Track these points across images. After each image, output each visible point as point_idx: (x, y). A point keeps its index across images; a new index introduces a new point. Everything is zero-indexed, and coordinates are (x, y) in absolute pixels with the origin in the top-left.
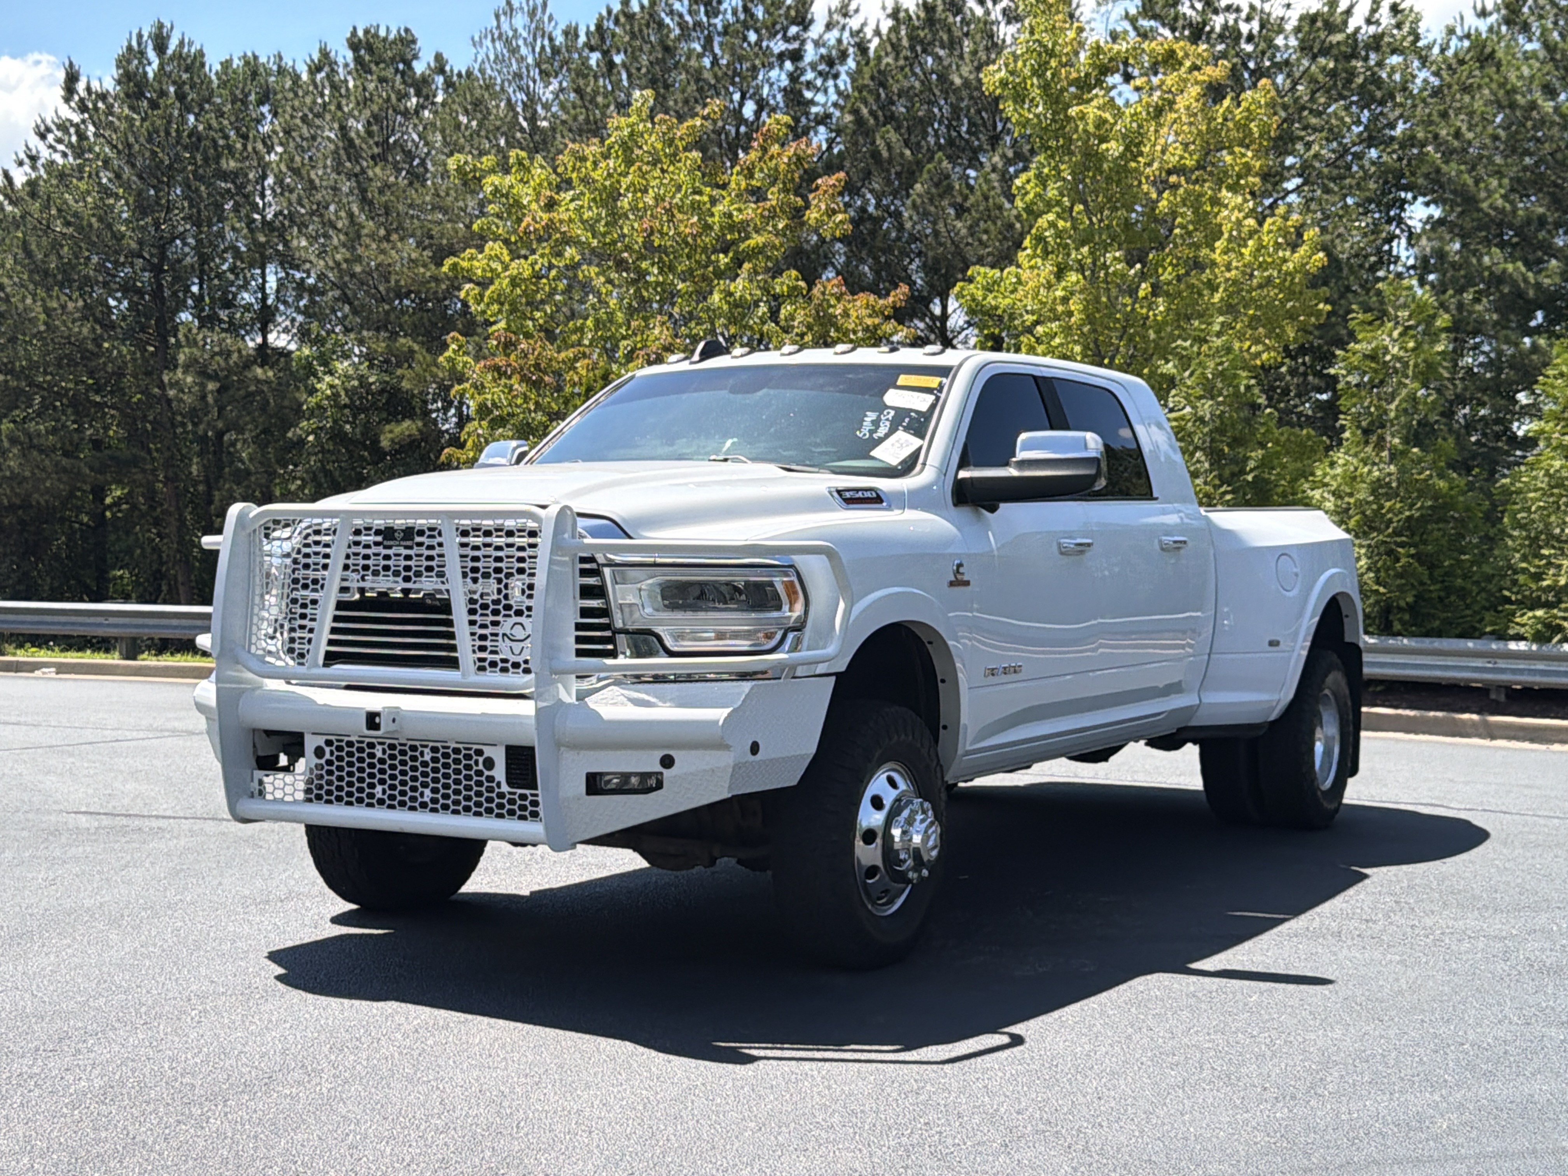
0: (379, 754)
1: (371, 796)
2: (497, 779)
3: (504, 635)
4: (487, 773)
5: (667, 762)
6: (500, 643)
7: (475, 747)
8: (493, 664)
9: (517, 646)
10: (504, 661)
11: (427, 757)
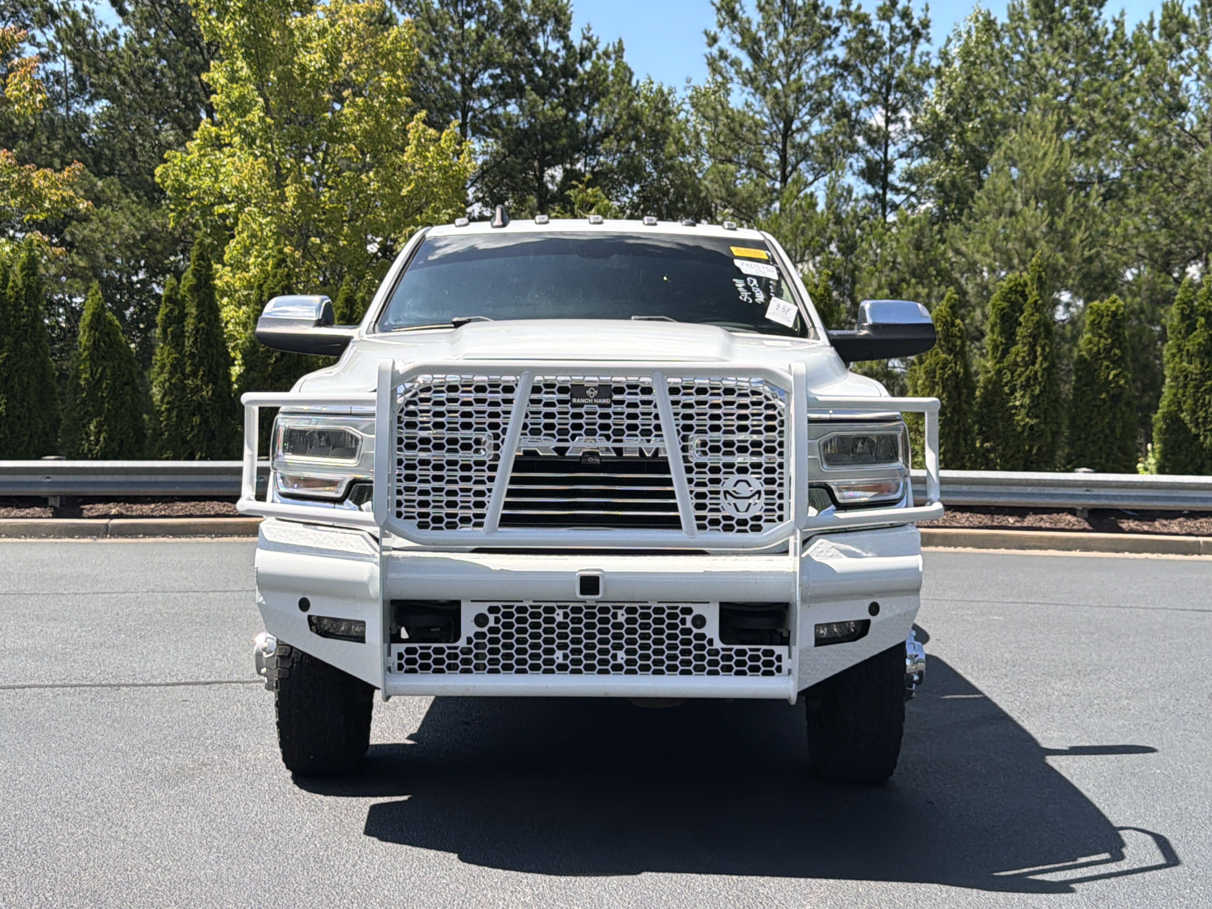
0: (559, 618)
1: (551, 662)
2: (708, 636)
3: (726, 492)
4: (695, 631)
5: (874, 609)
6: (722, 501)
7: (681, 605)
8: (714, 522)
9: (742, 504)
10: (726, 518)
11: (621, 619)
